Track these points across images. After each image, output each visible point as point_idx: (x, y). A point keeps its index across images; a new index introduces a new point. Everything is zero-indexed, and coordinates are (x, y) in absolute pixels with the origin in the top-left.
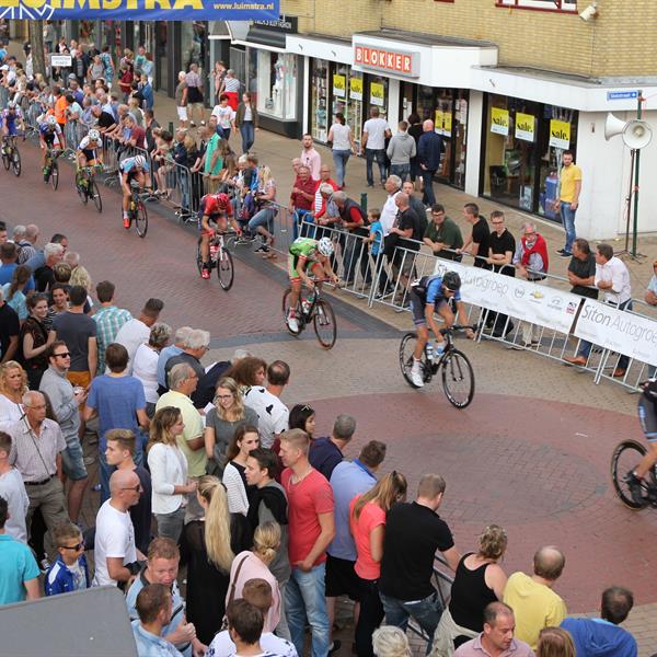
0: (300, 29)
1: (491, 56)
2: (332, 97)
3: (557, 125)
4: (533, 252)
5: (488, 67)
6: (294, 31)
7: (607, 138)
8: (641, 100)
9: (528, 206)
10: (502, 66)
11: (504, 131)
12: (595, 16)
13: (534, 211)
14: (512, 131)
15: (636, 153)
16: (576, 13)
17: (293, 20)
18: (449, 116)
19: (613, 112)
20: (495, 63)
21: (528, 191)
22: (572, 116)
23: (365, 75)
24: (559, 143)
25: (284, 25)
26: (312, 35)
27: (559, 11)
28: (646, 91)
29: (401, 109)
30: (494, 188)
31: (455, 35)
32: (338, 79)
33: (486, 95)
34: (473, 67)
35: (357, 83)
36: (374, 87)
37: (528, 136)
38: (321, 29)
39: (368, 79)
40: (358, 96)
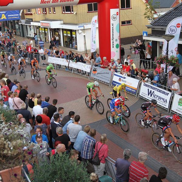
0: (33, 21)
1: (62, 22)
2: (40, 32)
3: (73, 33)
4: (61, 53)
5: (62, 24)
6: (32, 21)
7: (80, 34)
8: (84, 27)
9: (71, 47)
10: (64, 24)
11: (66, 35)
12: (76, 14)
13: (72, 48)
14: (67, 35)
15: (85, 36)
16: (73, 13)
17: (32, 19)
18: (57, 33)
19: (80, 30)
20: (63, 23)
21: (71, 45)
22: (75, 31)
23: (44, 28)
24: (74, 36)
25: (30, 20)
26: (35, 22)
27: (71, 13)
28: (85, 26)
29: (50, 33)
30: (66, 45)
31: (57, 19)
32: (40, 29)
33: (62, 29)
34: (59, 24)
35: (43, 29)
36: (46, 30)
37: (69, 35)
38: (36, 20)
39: (45, 28)
40: (44, 31)
